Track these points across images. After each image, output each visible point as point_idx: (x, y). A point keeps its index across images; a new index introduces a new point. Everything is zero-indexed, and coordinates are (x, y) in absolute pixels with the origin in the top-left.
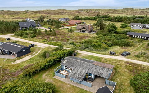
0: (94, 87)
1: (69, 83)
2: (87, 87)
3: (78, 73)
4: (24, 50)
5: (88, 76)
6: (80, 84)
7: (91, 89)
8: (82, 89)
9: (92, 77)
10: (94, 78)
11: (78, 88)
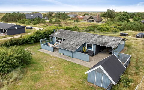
0: (93, 62)
1: (56, 56)
2: (81, 62)
3: (72, 42)
4: (16, 28)
5: (86, 49)
6: (73, 57)
7: (88, 64)
8: (73, 63)
9: (92, 50)
10: (95, 51)
11: (68, 61)
